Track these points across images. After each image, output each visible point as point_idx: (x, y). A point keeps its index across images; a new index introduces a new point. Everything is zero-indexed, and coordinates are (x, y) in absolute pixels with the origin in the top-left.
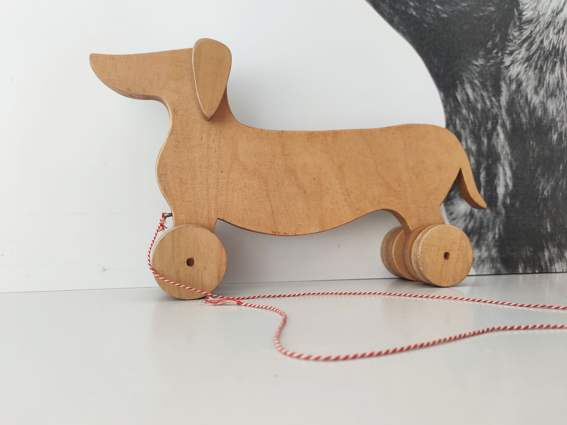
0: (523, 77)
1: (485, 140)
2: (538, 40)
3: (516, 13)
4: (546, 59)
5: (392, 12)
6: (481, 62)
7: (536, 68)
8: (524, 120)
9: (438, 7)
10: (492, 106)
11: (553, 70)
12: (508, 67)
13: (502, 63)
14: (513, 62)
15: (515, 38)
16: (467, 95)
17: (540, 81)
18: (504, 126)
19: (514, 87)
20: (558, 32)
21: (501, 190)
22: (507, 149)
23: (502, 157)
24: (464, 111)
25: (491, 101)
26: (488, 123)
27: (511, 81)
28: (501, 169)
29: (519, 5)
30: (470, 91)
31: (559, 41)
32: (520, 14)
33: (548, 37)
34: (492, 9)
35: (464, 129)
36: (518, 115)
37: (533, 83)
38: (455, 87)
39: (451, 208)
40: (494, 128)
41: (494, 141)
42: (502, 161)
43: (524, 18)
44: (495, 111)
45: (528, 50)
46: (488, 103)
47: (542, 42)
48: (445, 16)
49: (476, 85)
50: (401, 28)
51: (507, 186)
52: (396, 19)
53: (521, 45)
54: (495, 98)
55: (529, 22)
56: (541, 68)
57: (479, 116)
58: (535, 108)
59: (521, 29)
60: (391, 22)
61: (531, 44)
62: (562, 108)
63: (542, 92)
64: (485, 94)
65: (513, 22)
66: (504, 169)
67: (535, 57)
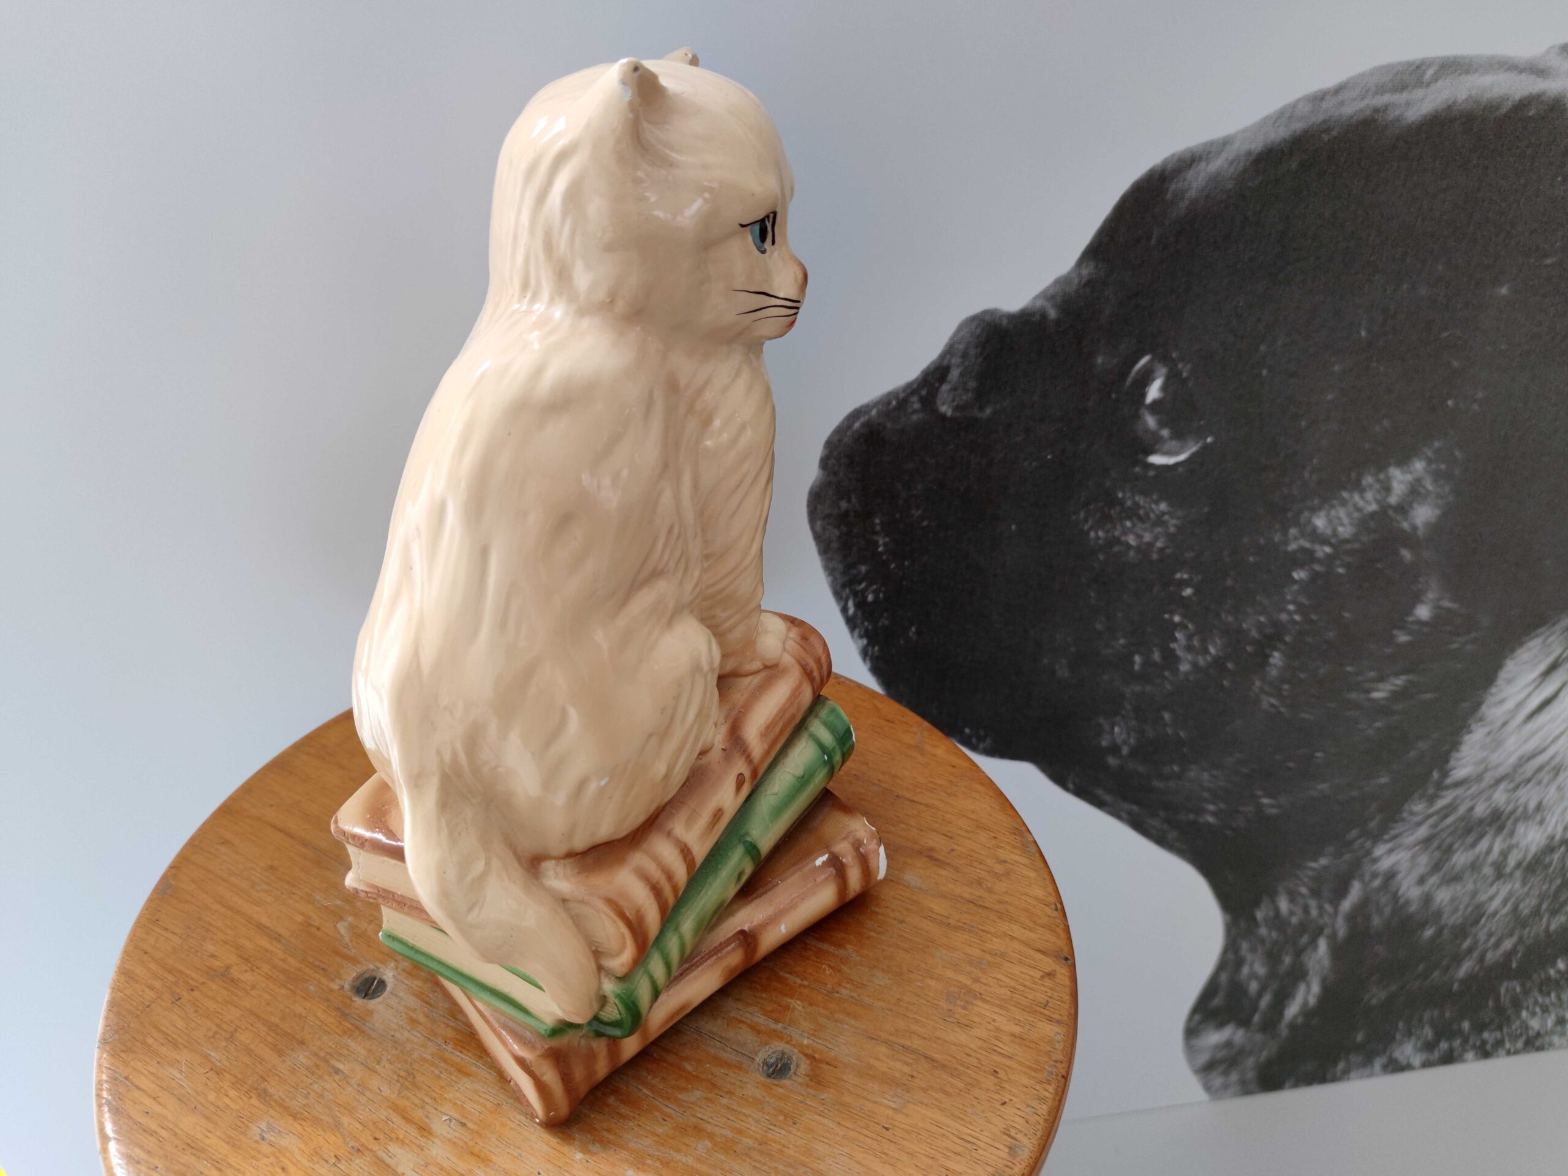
0: (1404, 867)
1: (1287, 960)
2: (1462, 810)
3: (1436, 775)
4: (1468, 831)
5: (1165, 827)
6: (1323, 861)
7: (1438, 847)
8: (1376, 921)
9: (1265, 801)
10: (1321, 915)
11: (1473, 845)
12: (1375, 861)
13: (1369, 853)
14: (1390, 851)
15: (1412, 813)
16: (1277, 910)
17: (1436, 867)
18: (1332, 937)
19: (1377, 883)
20: (1517, 787)
21: (1292, 1010)
22: (1327, 962)
23: (1311, 972)
24: (1263, 931)
25: (1321, 908)
26: (1301, 936)
27: (1375, 876)
28: (1302, 988)
29: (1448, 761)
30: (1284, 905)
31: (1508, 802)
32: (1445, 774)
33: (1489, 798)
34: (1383, 780)
35: (1253, 950)
36: (1368, 919)
37: (1421, 870)
38: (1257, 903)
39: (1194, 1042)
40: (1313, 943)
41: (1305, 958)
42: (1308, 978)
43: (1449, 781)
44: (1326, 919)
45: (1435, 826)
46: (1314, 912)
47: (1472, 809)
48: (1274, 811)
49: (1300, 894)
50: (1177, 844)
51: (1305, 1003)
52: (1172, 835)
53: (1419, 824)
54: (1331, 902)
55: (1457, 784)
56: (1451, 846)
57: (1289, 931)
58: (1407, 903)
59: (1432, 799)
60: (1161, 840)
61: (1446, 816)
62: (1464, 894)
63: (1434, 880)
64: (1313, 903)
65: (1420, 791)
66: (1309, 987)
67: (1444, 835)
